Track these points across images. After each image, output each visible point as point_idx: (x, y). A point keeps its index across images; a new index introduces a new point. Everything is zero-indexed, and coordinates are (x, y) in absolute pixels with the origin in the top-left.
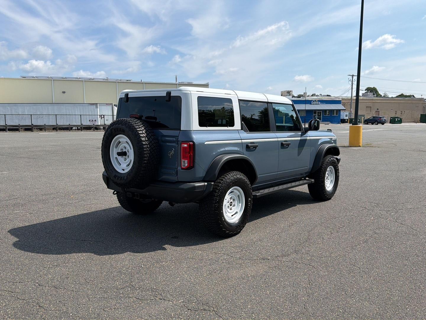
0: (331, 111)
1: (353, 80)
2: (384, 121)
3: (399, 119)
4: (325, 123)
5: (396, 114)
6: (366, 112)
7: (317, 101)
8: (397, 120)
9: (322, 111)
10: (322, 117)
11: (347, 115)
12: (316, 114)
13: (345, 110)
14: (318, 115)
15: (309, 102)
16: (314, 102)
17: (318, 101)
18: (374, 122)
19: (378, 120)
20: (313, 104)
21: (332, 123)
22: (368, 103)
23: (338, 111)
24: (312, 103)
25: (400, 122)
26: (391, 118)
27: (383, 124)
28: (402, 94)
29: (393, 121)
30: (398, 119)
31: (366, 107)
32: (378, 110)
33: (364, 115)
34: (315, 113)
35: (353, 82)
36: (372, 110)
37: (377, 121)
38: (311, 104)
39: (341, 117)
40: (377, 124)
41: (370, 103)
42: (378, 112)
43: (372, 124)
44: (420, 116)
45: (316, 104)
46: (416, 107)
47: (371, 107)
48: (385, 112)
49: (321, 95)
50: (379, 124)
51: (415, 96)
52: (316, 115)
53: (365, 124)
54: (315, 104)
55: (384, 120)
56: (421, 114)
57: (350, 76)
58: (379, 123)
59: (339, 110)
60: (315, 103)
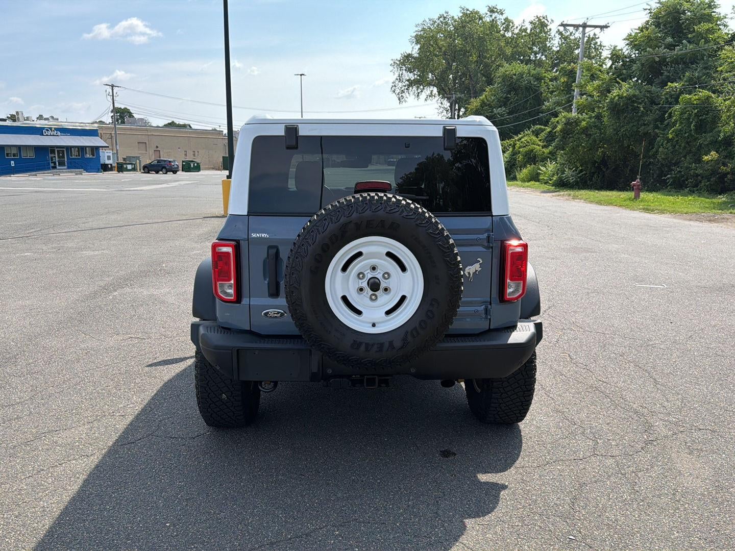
0: (82, 149)
1: (115, 95)
2: (176, 168)
3: (196, 165)
4: (76, 171)
5: (186, 156)
6: (139, 151)
7: (53, 129)
8: (192, 165)
9: (65, 149)
10: (66, 160)
11: (110, 156)
12: (55, 154)
13: (108, 147)
14: (59, 157)
15: (39, 131)
16: (47, 130)
17: (57, 129)
18: (160, 168)
19: (166, 166)
20: (47, 135)
21: (87, 172)
22: (139, 136)
23: (95, 150)
24: (45, 133)
25: (197, 168)
26: (183, 162)
27: (175, 172)
28: (173, 122)
29: (189, 167)
30: (194, 164)
31: (138, 143)
32: (158, 149)
33: (139, 157)
34: (53, 152)
35: (115, 97)
36: (148, 149)
37: (164, 167)
38: (43, 135)
39: (101, 161)
40: (166, 173)
41: (143, 137)
42: (157, 151)
43: (157, 172)
44: (221, 160)
45: (53, 135)
46: (214, 144)
47: (146, 143)
48: (169, 152)
49: (52, 117)
50: (168, 173)
51: (191, 125)
52: (55, 157)
53: (145, 173)
54: (51, 135)
55: (176, 166)
56: (223, 157)
57: (108, 86)
58: (169, 171)
59: (97, 148)
60: (50, 132)
